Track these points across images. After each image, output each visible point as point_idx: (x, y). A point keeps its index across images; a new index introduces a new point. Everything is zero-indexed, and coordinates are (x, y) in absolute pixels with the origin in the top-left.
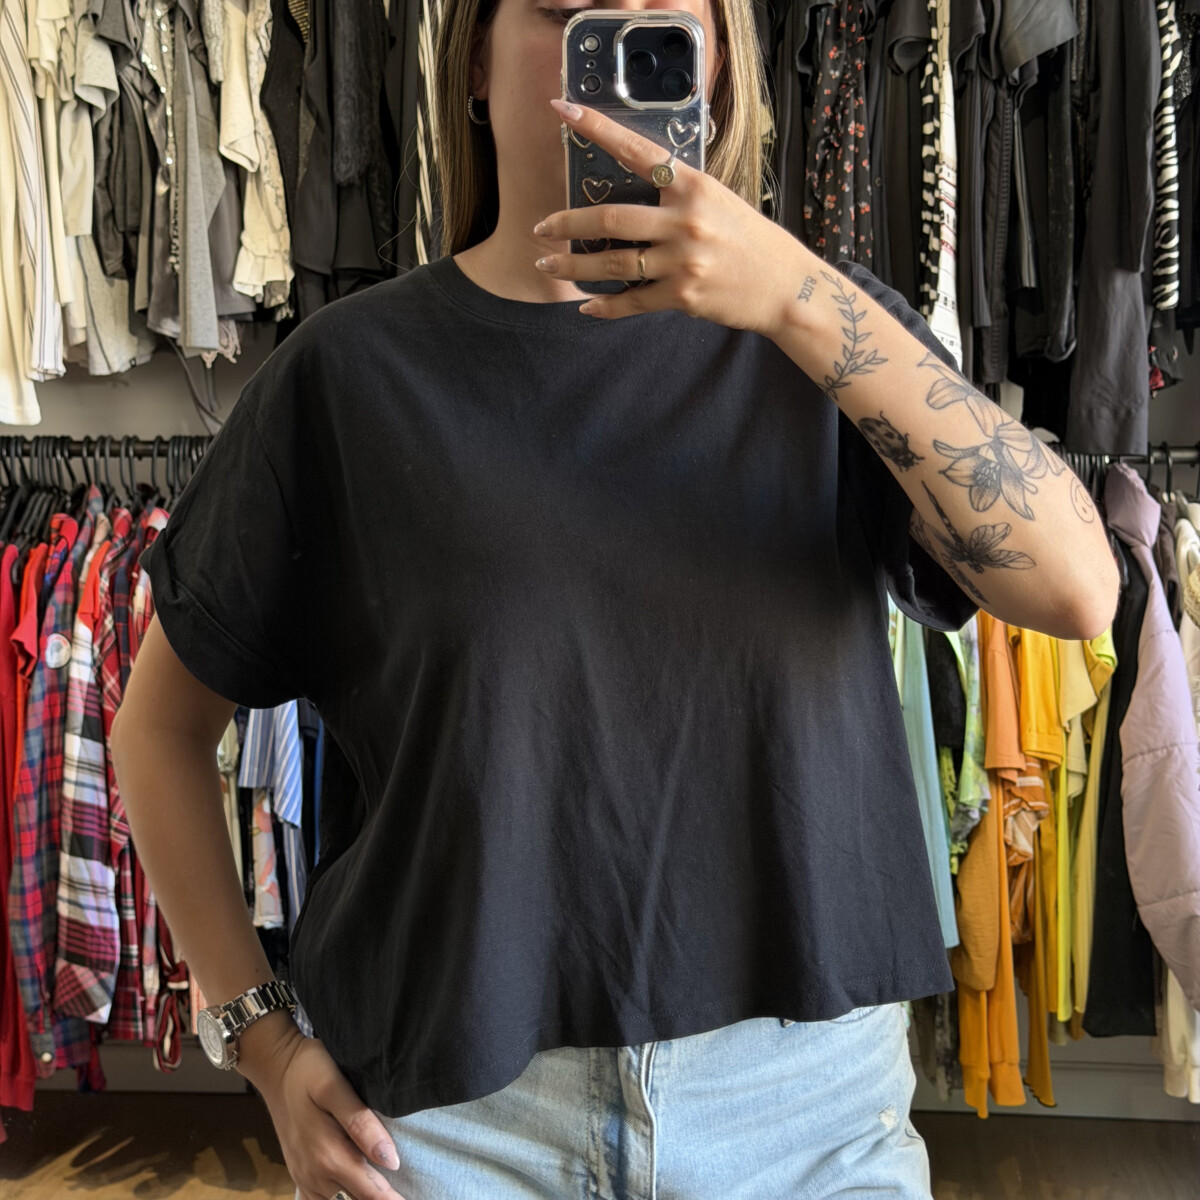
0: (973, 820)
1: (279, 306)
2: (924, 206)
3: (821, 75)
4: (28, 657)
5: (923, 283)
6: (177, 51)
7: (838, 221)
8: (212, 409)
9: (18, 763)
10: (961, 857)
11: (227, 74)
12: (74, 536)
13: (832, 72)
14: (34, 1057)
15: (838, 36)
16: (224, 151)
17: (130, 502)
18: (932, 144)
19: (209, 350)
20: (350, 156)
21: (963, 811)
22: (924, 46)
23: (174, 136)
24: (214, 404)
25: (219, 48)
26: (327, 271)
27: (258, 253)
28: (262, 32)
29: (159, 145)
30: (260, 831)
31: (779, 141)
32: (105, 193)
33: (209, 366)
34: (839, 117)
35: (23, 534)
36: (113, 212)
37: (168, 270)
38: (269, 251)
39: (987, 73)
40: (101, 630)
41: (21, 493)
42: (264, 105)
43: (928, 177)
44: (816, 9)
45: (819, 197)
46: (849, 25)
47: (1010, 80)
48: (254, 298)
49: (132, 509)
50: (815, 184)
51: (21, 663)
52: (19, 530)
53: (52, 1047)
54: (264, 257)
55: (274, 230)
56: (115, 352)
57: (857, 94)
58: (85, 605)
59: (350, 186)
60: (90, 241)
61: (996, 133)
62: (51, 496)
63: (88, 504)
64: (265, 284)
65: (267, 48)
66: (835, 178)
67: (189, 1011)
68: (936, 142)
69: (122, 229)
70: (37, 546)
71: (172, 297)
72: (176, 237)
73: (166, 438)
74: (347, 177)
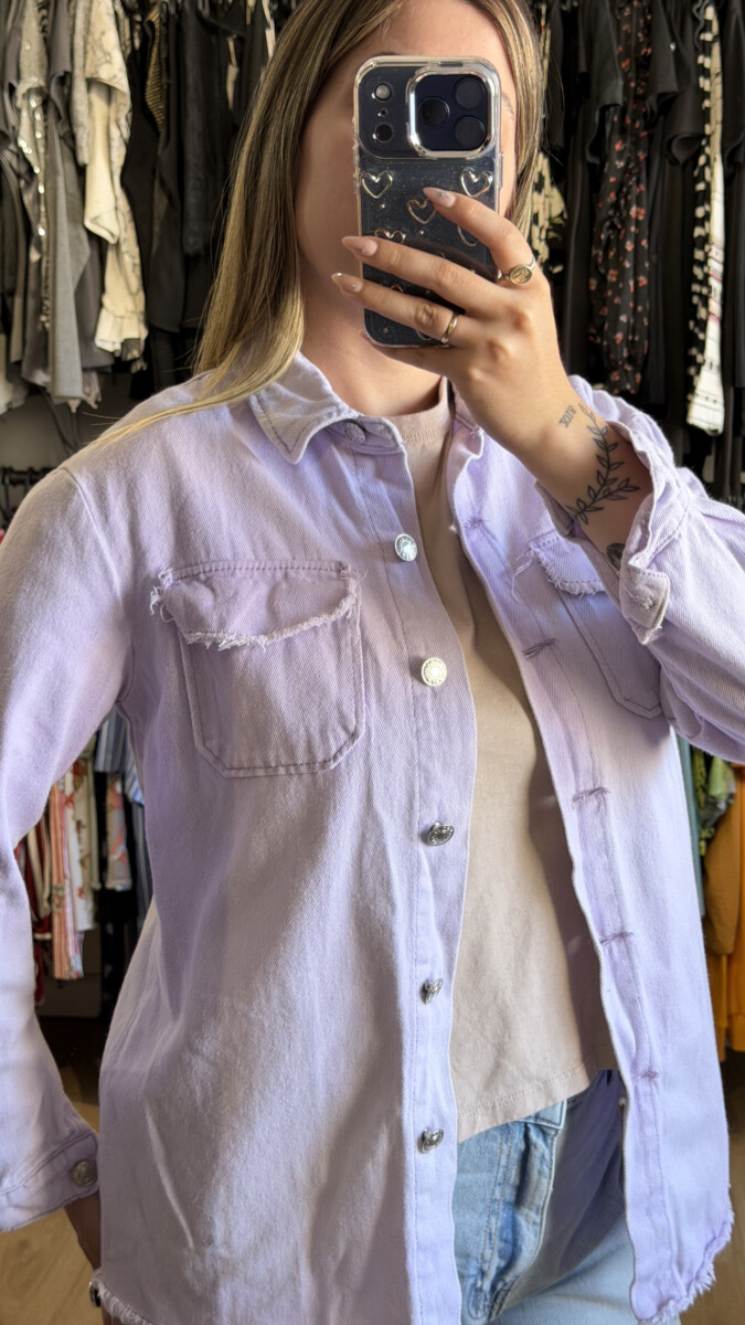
0: (718, 810)
1: (134, 360)
2: (694, 279)
3: (607, 165)
5: (691, 347)
6: (49, 137)
7: (619, 292)
8: (76, 444)
10: (709, 841)
11: (92, 157)
13: (617, 163)
15: (623, 131)
16: (88, 224)
18: (703, 226)
19: (74, 398)
21: (712, 803)
22: (697, 142)
23: (46, 210)
24: (78, 442)
25: (85, 136)
26: (175, 329)
27: (117, 314)
28: (123, 122)
29: (33, 218)
30: (113, 807)
31: (569, 222)
33: (74, 410)
34: (622, 202)
37: (40, 327)
38: (127, 311)
42: (123, 184)
43: (699, 255)
44: (605, 109)
45: (603, 271)
46: (634, 121)
48: (113, 353)
50: (600, 260)
54: (122, 317)
55: (131, 293)
57: (638, 182)
59: (197, 257)
64: (122, 340)
65: (126, 133)
66: (617, 255)
67: (51, 958)
68: (707, 224)
71: (43, 349)
72: (47, 299)
73: (37, 468)
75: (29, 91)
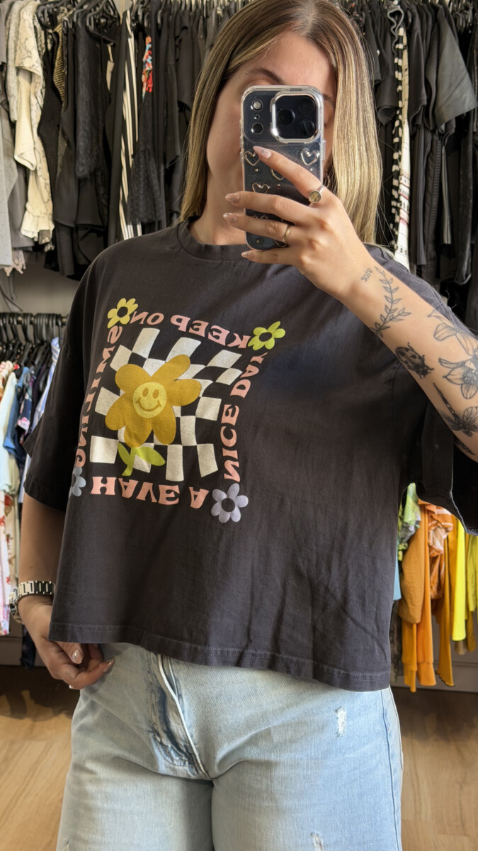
1: (47, 244)
2: (392, 198)
5: (391, 239)
8: (12, 297)
10: (404, 552)
11: (19, 116)
16: (17, 158)
18: (397, 164)
19: (8, 266)
20: (84, 162)
21: (406, 527)
22: (394, 112)
25: (15, 102)
26: (72, 225)
27: (35, 214)
28: (39, 94)
33: (8, 274)
38: (41, 213)
39: (427, 126)
42: (39, 134)
43: (395, 182)
47: (440, 131)
48: (33, 239)
54: (38, 217)
55: (44, 203)
59: (85, 179)
61: (432, 160)
64: (38, 231)
65: (41, 102)
68: (399, 163)
74: (83, 174)
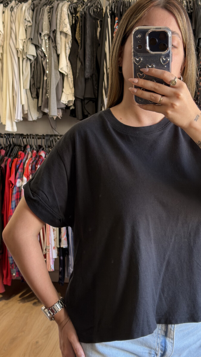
1: (71, 106)
3: (200, 54)
4: (13, 184)
6: (50, 47)
8: (55, 128)
9: (10, 208)
11: (61, 52)
12: (23, 156)
14: (11, 274)
16: (60, 70)
17: (36, 149)
19: (55, 116)
20: (88, 71)
23: (49, 66)
24: (56, 127)
25: (59, 46)
26: (82, 98)
27: (67, 94)
28: (69, 43)
29: (45, 68)
32: (33, 79)
33: (55, 119)
35: (12, 156)
36: (34, 84)
37: (46, 97)
38: (69, 93)
40: (29, 178)
41: (12, 146)
42: (69, 59)
44: (199, 39)
48: (65, 104)
49: (37, 150)
51: (11, 185)
52: (11, 155)
53: (15, 272)
54: (68, 95)
55: (71, 88)
56: (34, 116)
58: (25, 172)
59: (88, 79)
60: (29, 90)
62: (19, 147)
63: (27, 149)
64: (68, 101)
65: (70, 46)
69: (36, 87)
70: (15, 158)
71: (47, 103)
72: (48, 90)
73: (45, 135)
74: (88, 76)
75: (45, 34)
